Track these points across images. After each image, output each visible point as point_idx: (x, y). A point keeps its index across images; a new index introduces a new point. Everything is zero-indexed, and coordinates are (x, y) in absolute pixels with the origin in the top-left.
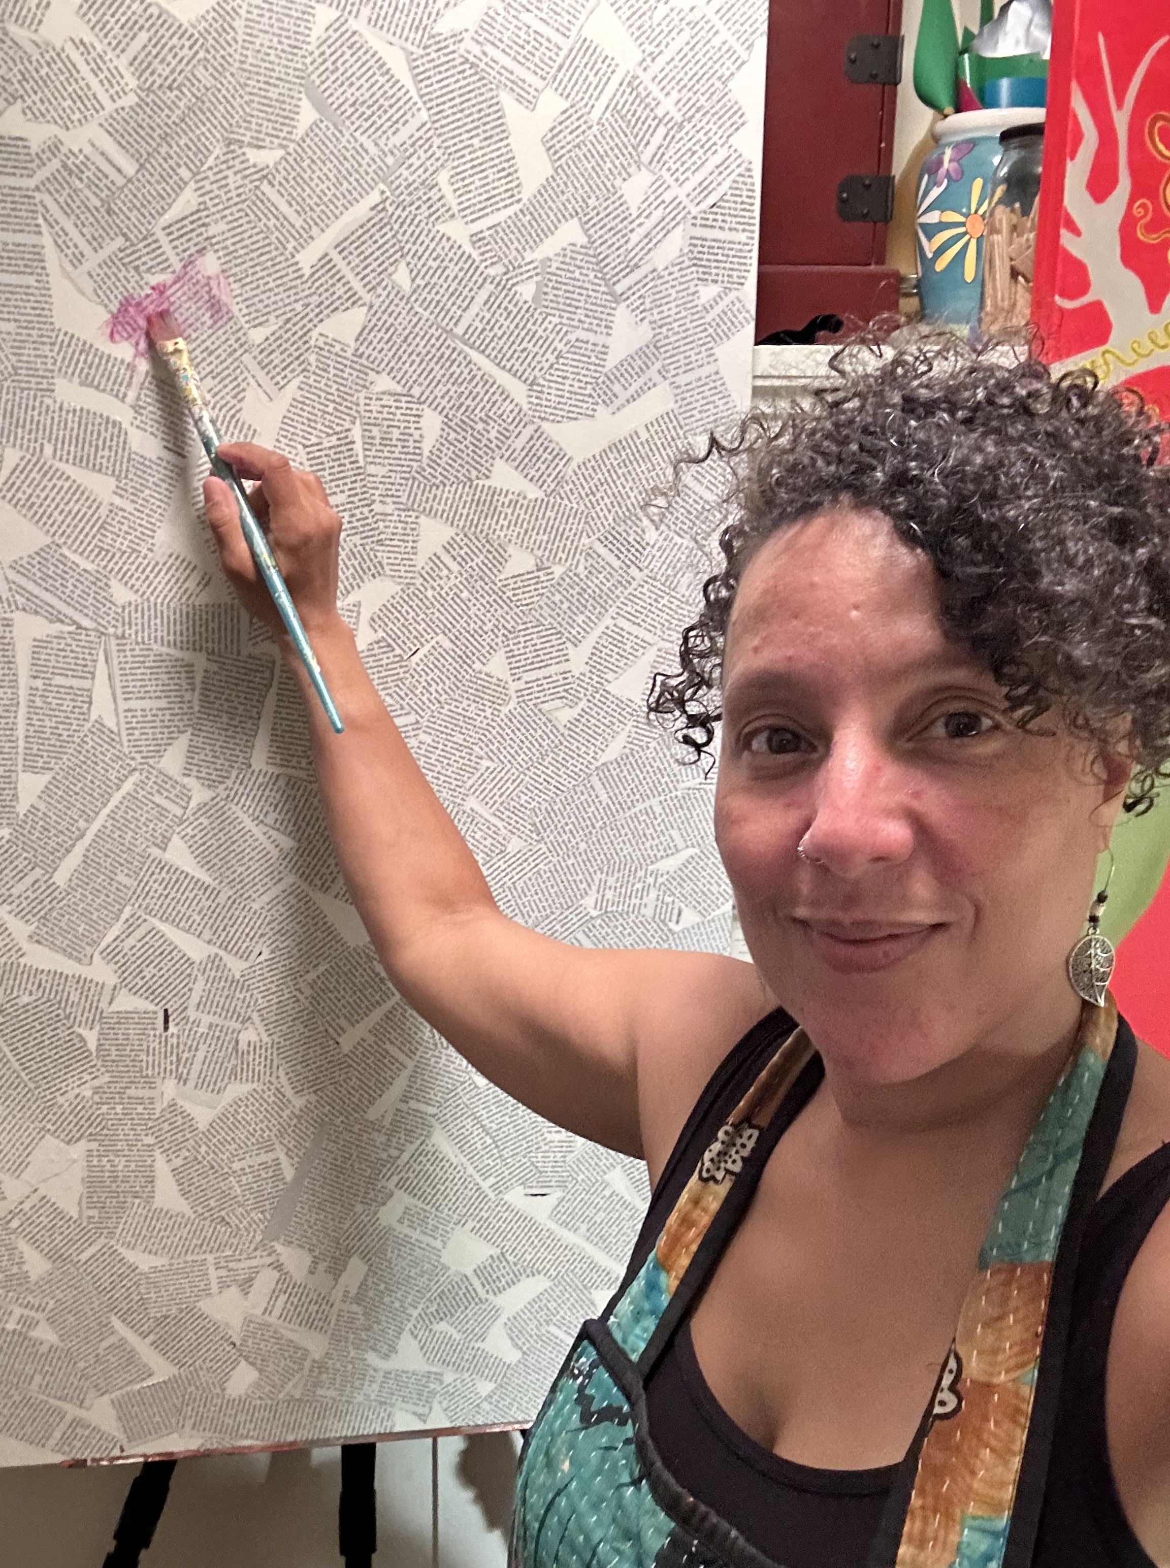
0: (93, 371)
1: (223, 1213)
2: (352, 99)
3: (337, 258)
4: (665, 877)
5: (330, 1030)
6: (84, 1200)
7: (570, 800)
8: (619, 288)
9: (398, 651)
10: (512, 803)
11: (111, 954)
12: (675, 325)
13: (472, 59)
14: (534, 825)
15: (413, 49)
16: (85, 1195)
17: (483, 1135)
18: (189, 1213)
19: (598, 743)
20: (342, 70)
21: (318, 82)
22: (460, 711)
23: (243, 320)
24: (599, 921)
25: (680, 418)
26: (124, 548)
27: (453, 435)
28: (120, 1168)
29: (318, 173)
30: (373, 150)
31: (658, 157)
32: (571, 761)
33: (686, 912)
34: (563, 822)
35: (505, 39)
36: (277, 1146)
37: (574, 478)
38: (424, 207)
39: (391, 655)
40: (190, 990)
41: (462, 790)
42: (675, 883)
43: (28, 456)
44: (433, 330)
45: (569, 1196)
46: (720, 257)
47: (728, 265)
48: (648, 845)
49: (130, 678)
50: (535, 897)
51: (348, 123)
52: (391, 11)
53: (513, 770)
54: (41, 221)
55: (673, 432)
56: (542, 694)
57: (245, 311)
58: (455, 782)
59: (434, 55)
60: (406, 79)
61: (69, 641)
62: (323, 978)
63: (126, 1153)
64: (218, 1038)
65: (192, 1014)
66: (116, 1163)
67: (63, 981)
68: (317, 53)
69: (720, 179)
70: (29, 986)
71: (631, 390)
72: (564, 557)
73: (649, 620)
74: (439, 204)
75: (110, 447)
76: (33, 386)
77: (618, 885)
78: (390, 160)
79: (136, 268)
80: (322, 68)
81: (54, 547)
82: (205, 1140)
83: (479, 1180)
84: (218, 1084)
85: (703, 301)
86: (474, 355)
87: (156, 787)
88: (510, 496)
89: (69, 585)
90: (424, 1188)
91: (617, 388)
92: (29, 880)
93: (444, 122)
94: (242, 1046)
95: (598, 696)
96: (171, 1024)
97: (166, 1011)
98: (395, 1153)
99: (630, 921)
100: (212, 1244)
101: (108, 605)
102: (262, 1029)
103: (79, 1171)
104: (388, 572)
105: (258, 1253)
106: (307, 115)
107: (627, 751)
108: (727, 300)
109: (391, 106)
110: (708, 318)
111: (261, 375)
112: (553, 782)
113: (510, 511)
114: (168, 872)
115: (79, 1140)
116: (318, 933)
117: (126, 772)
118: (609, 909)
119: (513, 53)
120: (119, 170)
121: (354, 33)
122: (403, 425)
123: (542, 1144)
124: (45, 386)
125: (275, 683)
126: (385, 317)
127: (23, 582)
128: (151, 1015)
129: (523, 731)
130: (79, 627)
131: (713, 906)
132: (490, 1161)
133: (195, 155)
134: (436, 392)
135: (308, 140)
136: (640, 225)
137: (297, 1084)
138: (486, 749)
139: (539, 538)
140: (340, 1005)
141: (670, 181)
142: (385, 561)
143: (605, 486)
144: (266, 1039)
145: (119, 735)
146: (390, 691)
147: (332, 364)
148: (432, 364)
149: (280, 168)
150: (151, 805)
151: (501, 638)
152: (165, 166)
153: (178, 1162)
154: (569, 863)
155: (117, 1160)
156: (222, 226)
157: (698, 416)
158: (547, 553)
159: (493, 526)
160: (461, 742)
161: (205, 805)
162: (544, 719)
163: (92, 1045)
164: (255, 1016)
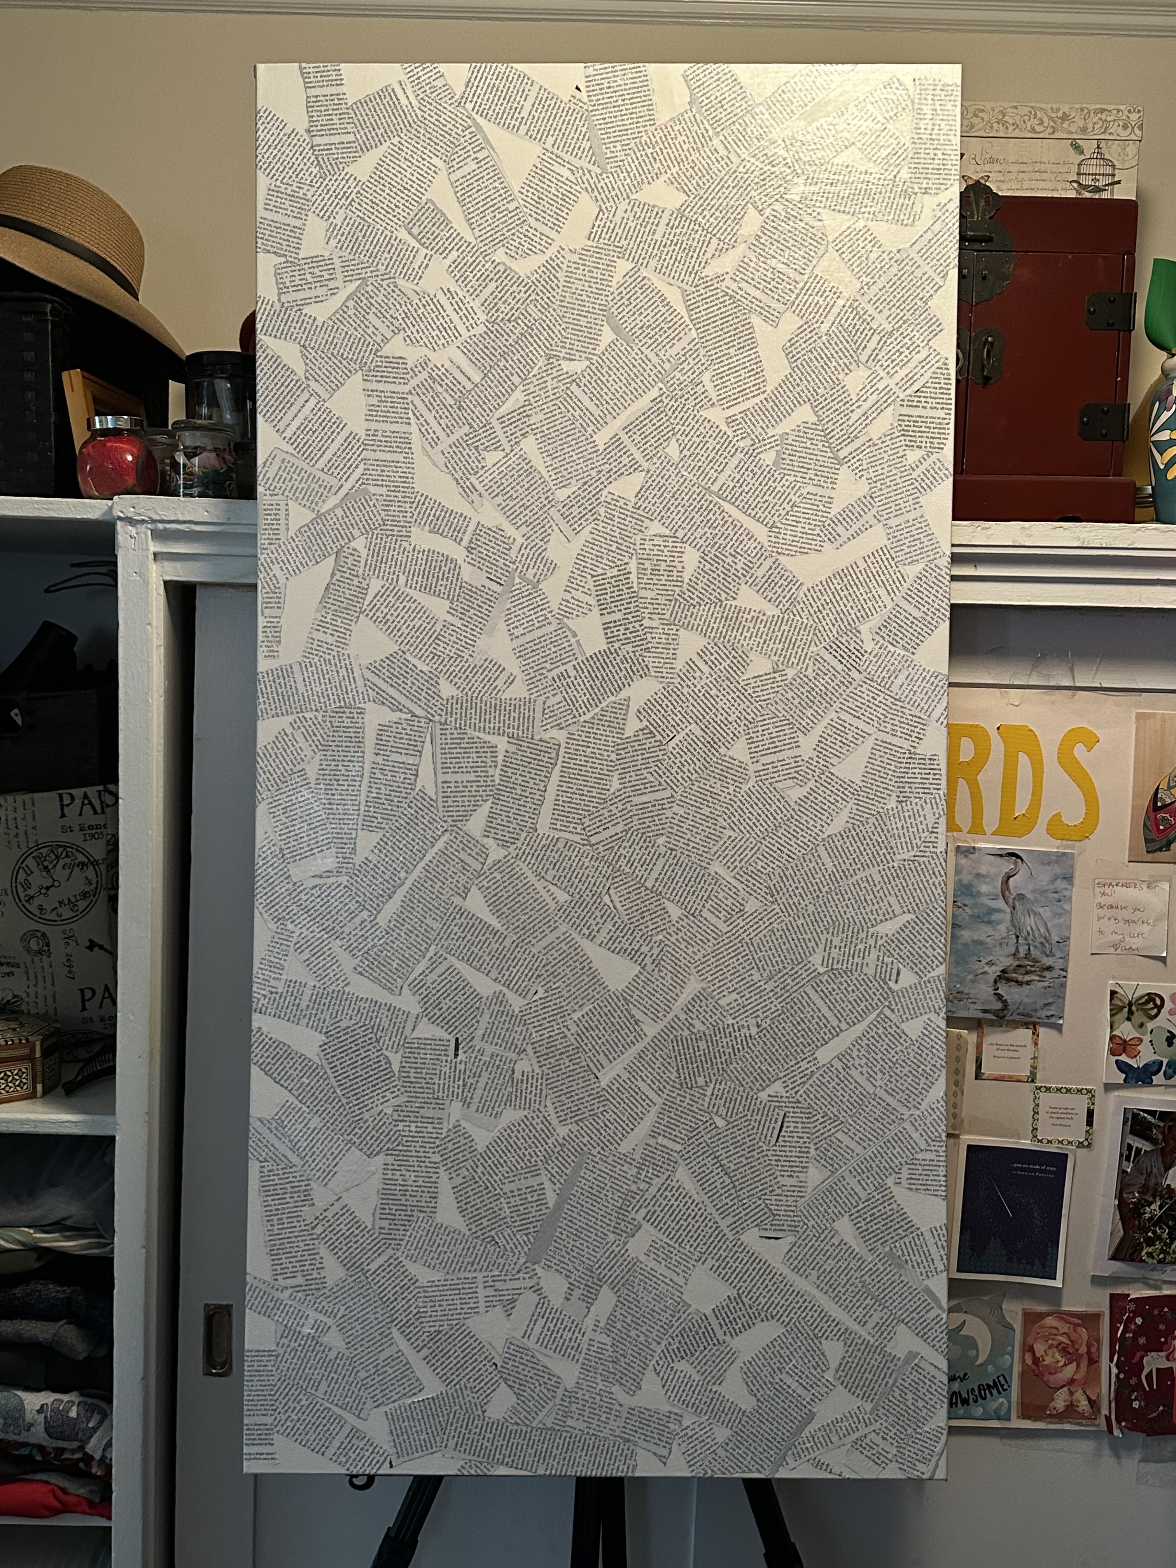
0: (439, 523)
1: (493, 1233)
2: (641, 324)
3: (624, 437)
4: (885, 939)
5: (591, 1065)
6: (378, 1211)
7: (800, 867)
8: (842, 454)
9: (659, 737)
10: (750, 868)
11: (417, 987)
12: (887, 480)
13: (730, 292)
14: (769, 888)
15: (687, 287)
16: (379, 1206)
17: (722, 1174)
18: (464, 1230)
19: (824, 818)
20: (634, 304)
21: (616, 313)
22: (707, 787)
23: (551, 483)
24: (826, 977)
25: (892, 552)
26: (452, 654)
27: (708, 566)
28: (410, 1182)
29: (613, 376)
30: (655, 360)
31: (873, 357)
32: (801, 833)
33: (904, 972)
34: (794, 886)
35: (756, 278)
36: (543, 1172)
37: (805, 599)
38: (692, 399)
39: (652, 740)
40: (478, 1022)
41: (708, 855)
42: (893, 945)
43: (387, 585)
44: (695, 488)
45: (800, 1241)
46: (923, 429)
47: (930, 435)
48: (868, 909)
49: (448, 756)
50: (769, 953)
51: (637, 341)
52: (672, 262)
53: (751, 839)
54: (411, 415)
55: (886, 563)
56: (776, 775)
57: (554, 477)
58: (703, 849)
59: (703, 291)
60: (681, 309)
61: (405, 726)
62: (587, 1018)
63: (416, 1169)
64: (498, 1067)
65: (478, 1043)
66: (407, 1177)
67: (377, 1008)
68: (616, 293)
69: (922, 371)
70: (350, 1012)
71: (852, 531)
72: (796, 662)
73: (867, 714)
74: (703, 397)
75: (447, 578)
76: (395, 533)
77: (843, 945)
78: (667, 366)
79: (476, 448)
80: (620, 303)
81: (400, 653)
82: (482, 1160)
83: (718, 1219)
84: (496, 1109)
85: (910, 462)
86: (726, 506)
87: (462, 846)
88: (752, 613)
89: (409, 682)
90: (669, 1222)
91: (840, 529)
92: (357, 920)
93: (708, 338)
94: (518, 1075)
95: (824, 777)
96: (460, 1052)
97: (457, 1039)
98: (643, 1186)
99: (853, 978)
100: (482, 1263)
101: (437, 698)
102: (534, 1061)
103: (376, 1182)
104: (653, 674)
105: (521, 1275)
106: (607, 335)
107: (850, 825)
108: (930, 461)
109: (669, 328)
110: (915, 475)
111: (563, 524)
112: (785, 850)
113: (752, 625)
114: (466, 918)
115: (378, 1153)
116: (584, 976)
117: (439, 833)
118: (835, 967)
119: (761, 287)
120: (469, 379)
121: (644, 278)
122: (668, 559)
123: (775, 1187)
124: (404, 533)
125: (559, 763)
126: (659, 478)
127: (375, 679)
128: (445, 1043)
129: (760, 805)
130: (414, 715)
131: (929, 968)
132: (728, 1200)
133: (524, 367)
134: (695, 534)
135: (607, 354)
136: (858, 407)
137: (562, 1114)
138: (729, 821)
139: (775, 646)
140: (600, 1042)
141: (883, 374)
142: (650, 666)
143: (830, 605)
144: (538, 1070)
145: (436, 802)
146: (651, 770)
147: (617, 514)
148: (693, 513)
149: (585, 374)
150: (457, 860)
151: (743, 727)
152: (502, 375)
153: (459, 1180)
154: (799, 923)
155: (408, 1174)
156: (541, 416)
157: (907, 550)
158: (782, 659)
159: (738, 637)
160: (708, 814)
161: (499, 861)
162: (778, 796)
163: (396, 1067)
164: (529, 1048)
